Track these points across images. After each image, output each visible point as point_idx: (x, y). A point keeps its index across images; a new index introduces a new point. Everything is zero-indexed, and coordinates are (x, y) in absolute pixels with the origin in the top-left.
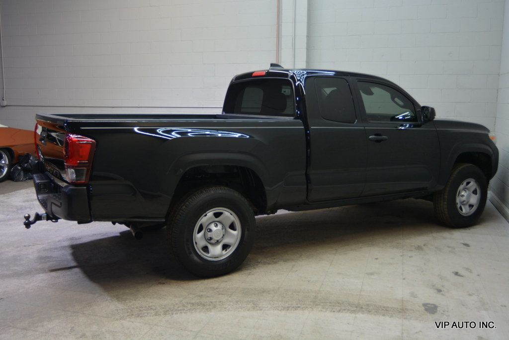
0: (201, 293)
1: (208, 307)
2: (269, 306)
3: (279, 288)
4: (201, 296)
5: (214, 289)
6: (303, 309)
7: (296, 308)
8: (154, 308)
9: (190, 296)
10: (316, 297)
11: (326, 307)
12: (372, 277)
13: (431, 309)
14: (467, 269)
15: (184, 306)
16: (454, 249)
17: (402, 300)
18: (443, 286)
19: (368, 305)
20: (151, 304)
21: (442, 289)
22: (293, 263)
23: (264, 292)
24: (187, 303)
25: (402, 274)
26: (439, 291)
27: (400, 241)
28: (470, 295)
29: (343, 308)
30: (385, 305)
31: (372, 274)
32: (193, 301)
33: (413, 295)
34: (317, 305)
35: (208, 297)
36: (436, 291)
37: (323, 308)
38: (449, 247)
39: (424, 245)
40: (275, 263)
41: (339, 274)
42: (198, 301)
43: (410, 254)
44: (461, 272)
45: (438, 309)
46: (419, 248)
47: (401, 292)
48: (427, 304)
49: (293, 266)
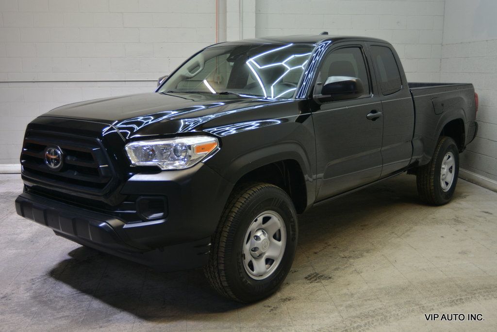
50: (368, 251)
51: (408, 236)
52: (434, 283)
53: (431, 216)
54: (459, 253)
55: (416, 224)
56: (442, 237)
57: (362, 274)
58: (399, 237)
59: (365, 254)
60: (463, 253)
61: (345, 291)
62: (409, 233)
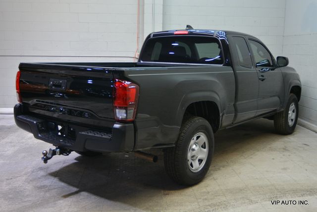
22: (231, 168)
50: (223, 167)
51: (251, 158)
52: (262, 187)
53: (269, 146)
54: (282, 169)
55: (258, 151)
56: (273, 159)
57: (217, 181)
58: (245, 158)
59: (222, 168)
60: (285, 169)
61: (205, 190)
62: (252, 156)
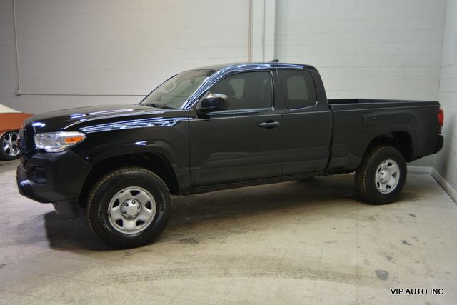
0: (179, 260)
1: (184, 273)
2: (239, 273)
3: (248, 255)
4: (179, 263)
5: (190, 256)
6: (268, 275)
7: (263, 274)
8: (136, 274)
9: (169, 263)
10: (280, 264)
11: (289, 273)
12: (330, 245)
13: (383, 276)
14: (414, 238)
15: (163, 272)
16: (402, 219)
17: (357, 267)
18: (393, 254)
19: (326, 272)
20: (134, 271)
21: (392, 256)
22: (261, 232)
23: (234, 259)
24: (166, 270)
25: (357, 243)
26: (390, 258)
27: (355, 212)
28: (417, 262)
29: (304, 274)
30: (342, 272)
31: (330, 242)
32: (171, 268)
33: (366, 262)
34: (281, 271)
35: (185, 264)
36: (387, 258)
37: (287, 275)
38: (398, 217)
39: (376, 215)
40: (246, 232)
41: (301, 242)
42: (176, 267)
43: (364, 224)
44: (409, 240)
45: (389, 276)
46: (371, 218)
47: (356, 260)
48: (380, 271)
49: (261, 235)
56: (334, 228)
